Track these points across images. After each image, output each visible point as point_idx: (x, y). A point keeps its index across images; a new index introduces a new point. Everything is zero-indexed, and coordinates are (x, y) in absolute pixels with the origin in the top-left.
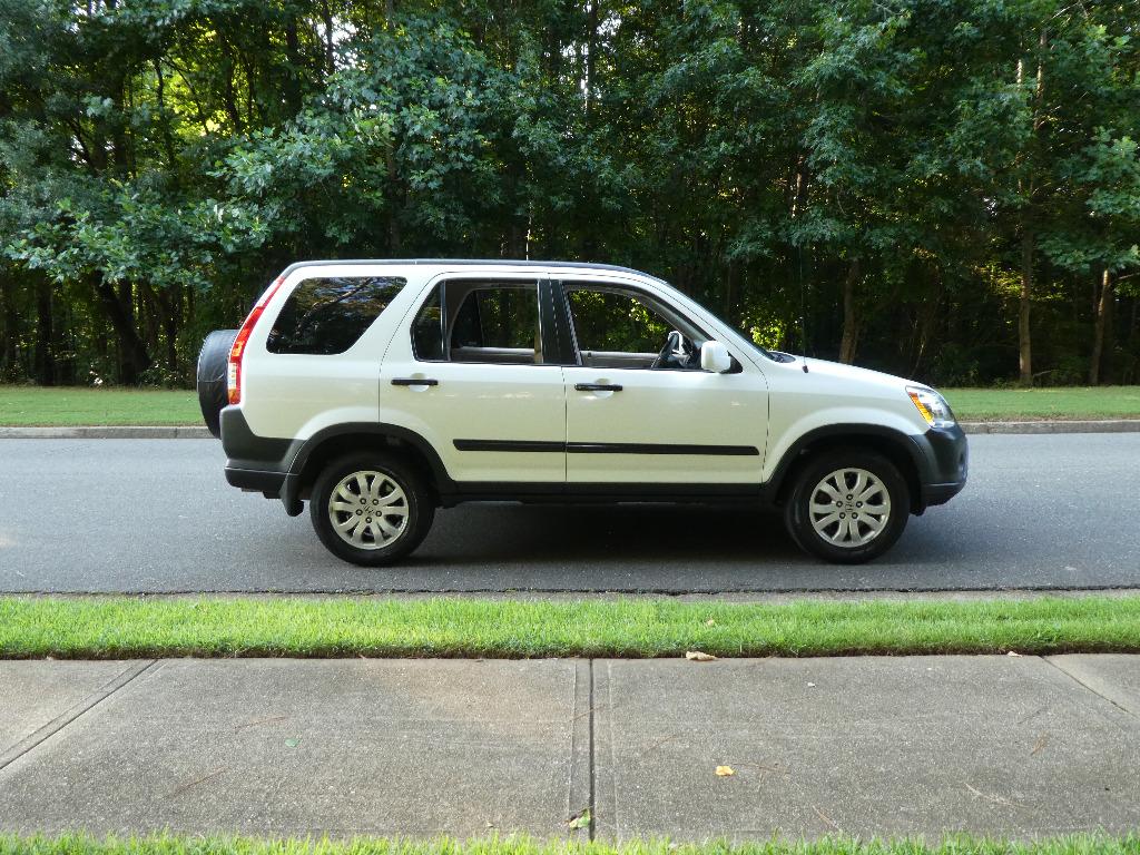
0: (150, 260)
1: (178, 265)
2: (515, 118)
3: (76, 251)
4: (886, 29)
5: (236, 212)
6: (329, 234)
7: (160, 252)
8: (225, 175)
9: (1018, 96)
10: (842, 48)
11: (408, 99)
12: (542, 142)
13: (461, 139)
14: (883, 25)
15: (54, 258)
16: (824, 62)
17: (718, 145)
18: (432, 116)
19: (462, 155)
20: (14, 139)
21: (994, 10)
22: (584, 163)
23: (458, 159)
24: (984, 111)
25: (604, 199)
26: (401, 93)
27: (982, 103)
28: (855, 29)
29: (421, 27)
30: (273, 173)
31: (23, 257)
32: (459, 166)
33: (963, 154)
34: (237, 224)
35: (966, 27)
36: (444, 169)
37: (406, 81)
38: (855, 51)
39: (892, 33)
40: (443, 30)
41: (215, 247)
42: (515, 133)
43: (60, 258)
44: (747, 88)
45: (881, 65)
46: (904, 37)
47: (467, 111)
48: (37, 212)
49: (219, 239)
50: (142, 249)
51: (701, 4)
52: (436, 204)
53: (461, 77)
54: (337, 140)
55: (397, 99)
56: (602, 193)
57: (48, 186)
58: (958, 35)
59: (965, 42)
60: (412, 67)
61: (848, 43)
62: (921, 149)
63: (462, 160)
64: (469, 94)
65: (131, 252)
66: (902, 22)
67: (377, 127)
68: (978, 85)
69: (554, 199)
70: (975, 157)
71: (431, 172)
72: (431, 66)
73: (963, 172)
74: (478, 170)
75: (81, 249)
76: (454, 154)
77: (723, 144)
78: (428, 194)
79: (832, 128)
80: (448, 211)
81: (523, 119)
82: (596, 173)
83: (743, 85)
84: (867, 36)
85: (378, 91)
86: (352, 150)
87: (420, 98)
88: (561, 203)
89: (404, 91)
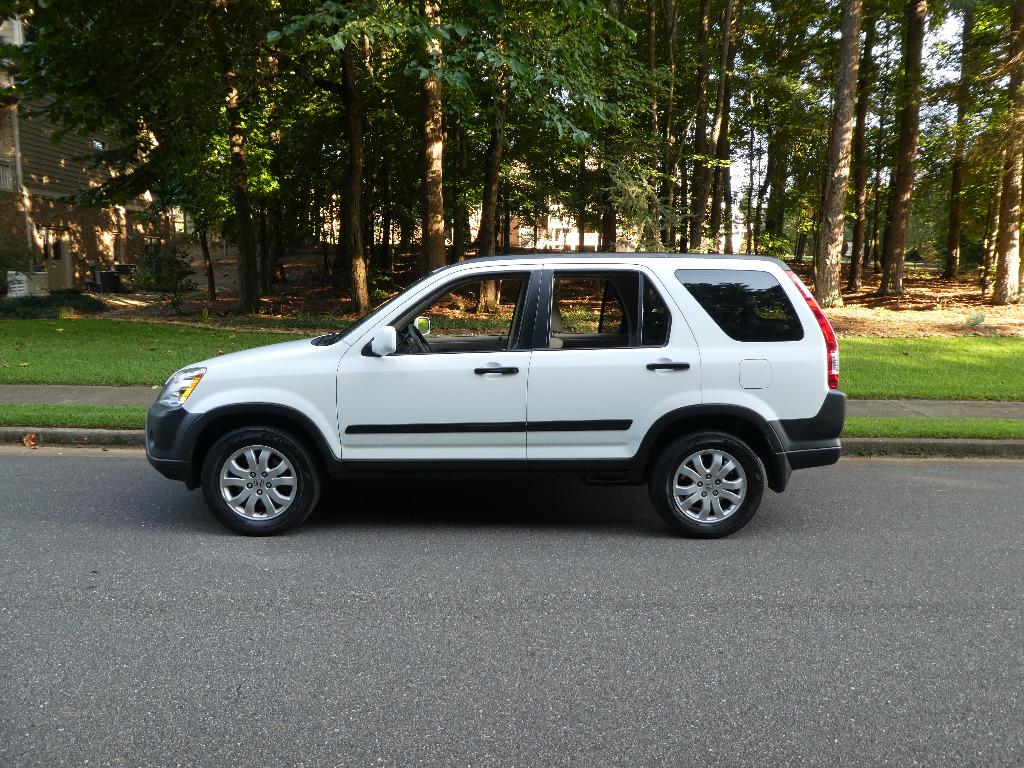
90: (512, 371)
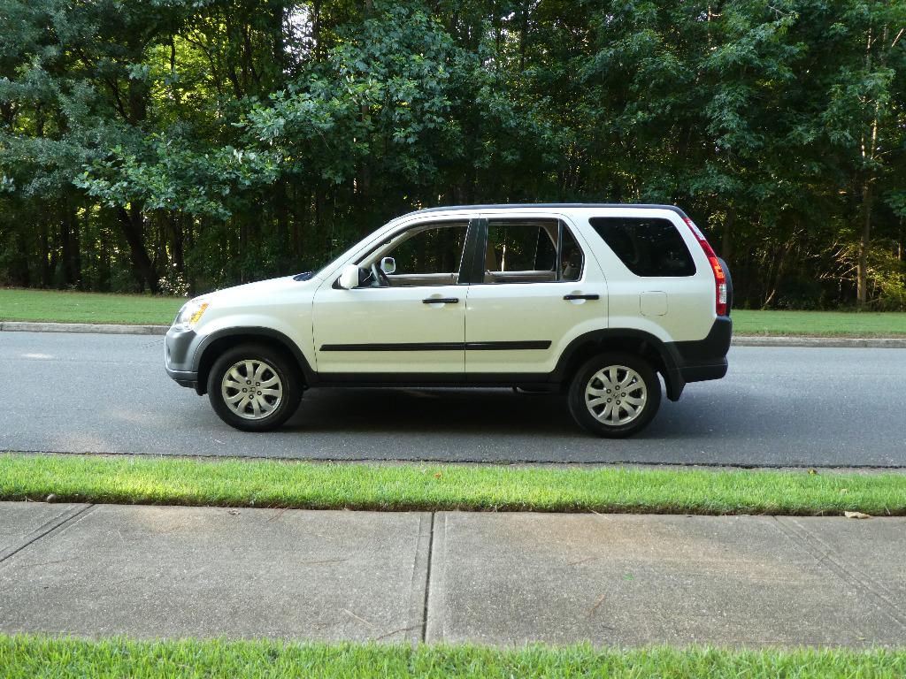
0: (183, 194)
1: (205, 198)
2: (478, 89)
3: (125, 184)
4: (780, 26)
5: (252, 156)
6: (325, 176)
7: (191, 187)
8: (246, 126)
9: (880, 82)
10: (744, 40)
11: (392, 71)
12: (500, 108)
13: (434, 104)
14: (778, 23)
15: (109, 189)
16: (730, 50)
17: (636, 113)
18: (412, 85)
19: (435, 117)
20: (72, 94)
21: (862, 15)
22: (530, 126)
23: (432, 121)
24: (851, 94)
25: (544, 155)
26: (386, 66)
27: (849, 87)
28: (753, 26)
29: (400, 13)
30: (285, 126)
31: (85, 186)
32: (432, 126)
33: (834, 126)
34: (253, 165)
35: (839, 26)
36: (420, 128)
37: (391, 57)
38: (754, 42)
39: (783, 31)
40: (419, 16)
41: (234, 183)
42: (478, 100)
43: (113, 189)
44: (662, 70)
45: (773, 54)
46: (793, 33)
47: (438, 83)
48: (92, 152)
49: (238, 177)
50: (177, 185)
51: (626, 2)
52: (411, 156)
53: (433, 54)
54: (336, 102)
55: (383, 71)
56: (544, 150)
57: (100, 132)
58: (832, 32)
59: (837, 38)
60: (396, 46)
61: (748, 36)
62: (800, 122)
63: (434, 121)
64: (441, 68)
65: (168, 187)
66: (790, 20)
67: (367, 91)
68: (847, 73)
69: (504, 153)
70: (844, 128)
71: (410, 130)
72: (411, 46)
73: (833, 140)
74: (447, 130)
75: (130, 183)
76: (428, 116)
77: (640, 113)
78: (405, 147)
79: (731, 103)
80: (420, 161)
81: (485, 89)
82: (540, 134)
83: (661, 67)
84: (764, 32)
85: (369, 64)
86: (348, 108)
87: (401, 71)
88: (510, 157)
89: (388, 65)
90: (455, 301)
